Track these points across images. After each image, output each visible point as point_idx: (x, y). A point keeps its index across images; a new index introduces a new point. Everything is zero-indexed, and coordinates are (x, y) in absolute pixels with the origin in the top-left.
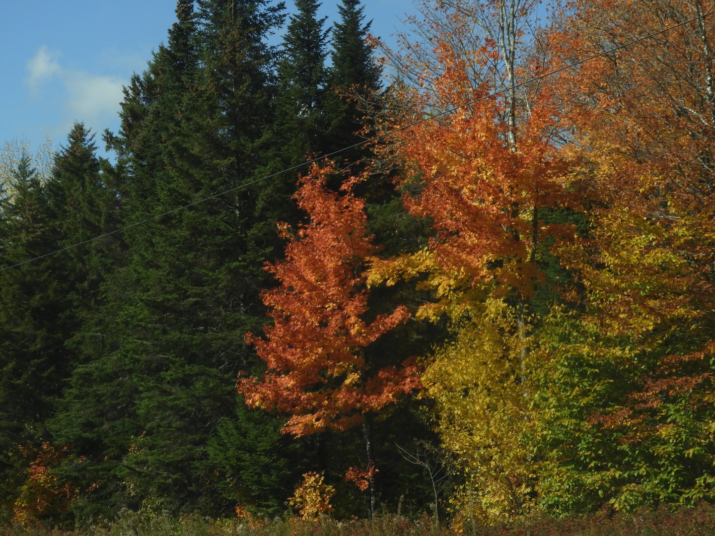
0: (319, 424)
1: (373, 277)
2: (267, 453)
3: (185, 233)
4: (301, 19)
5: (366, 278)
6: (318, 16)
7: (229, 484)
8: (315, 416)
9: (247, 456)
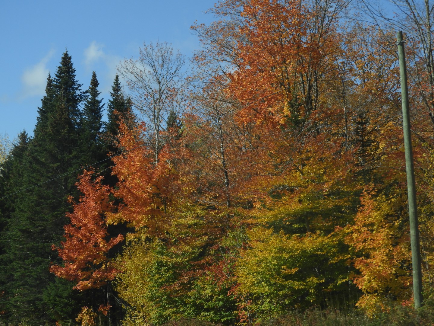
0: (90, 285)
1: (109, 221)
2: (67, 298)
3: (35, 198)
4: (92, 100)
5: (106, 221)
6: (99, 98)
7: (52, 311)
8: (88, 282)
9: (57, 299)
